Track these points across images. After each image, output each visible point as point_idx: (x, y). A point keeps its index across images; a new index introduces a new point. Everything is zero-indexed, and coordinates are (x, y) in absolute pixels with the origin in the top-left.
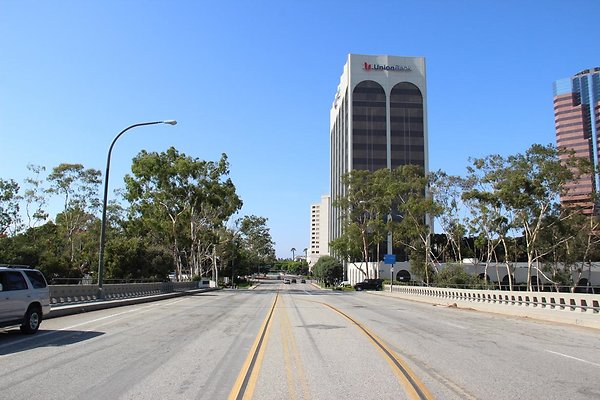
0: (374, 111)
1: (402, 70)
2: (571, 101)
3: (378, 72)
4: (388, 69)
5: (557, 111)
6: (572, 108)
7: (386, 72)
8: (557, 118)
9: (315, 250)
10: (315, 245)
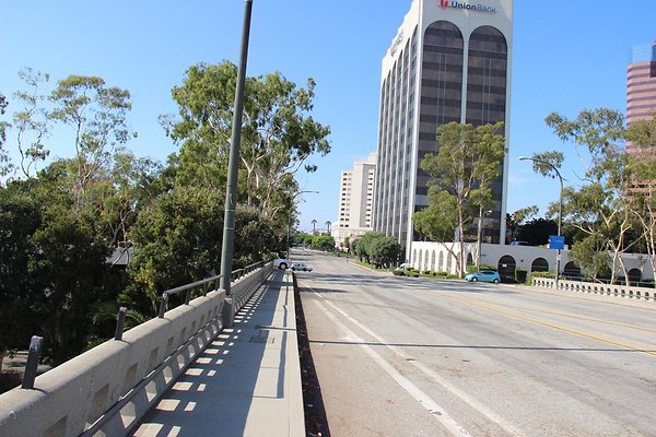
0: (448, 58)
1: (485, 10)
2: (649, 71)
3: (457, 11)
4: (469, 8)
5: (630, 81)
6: (649, 79)
7: (466, 11)
8: (629, 90)
9: (344, 223)
10: (344, 217)
